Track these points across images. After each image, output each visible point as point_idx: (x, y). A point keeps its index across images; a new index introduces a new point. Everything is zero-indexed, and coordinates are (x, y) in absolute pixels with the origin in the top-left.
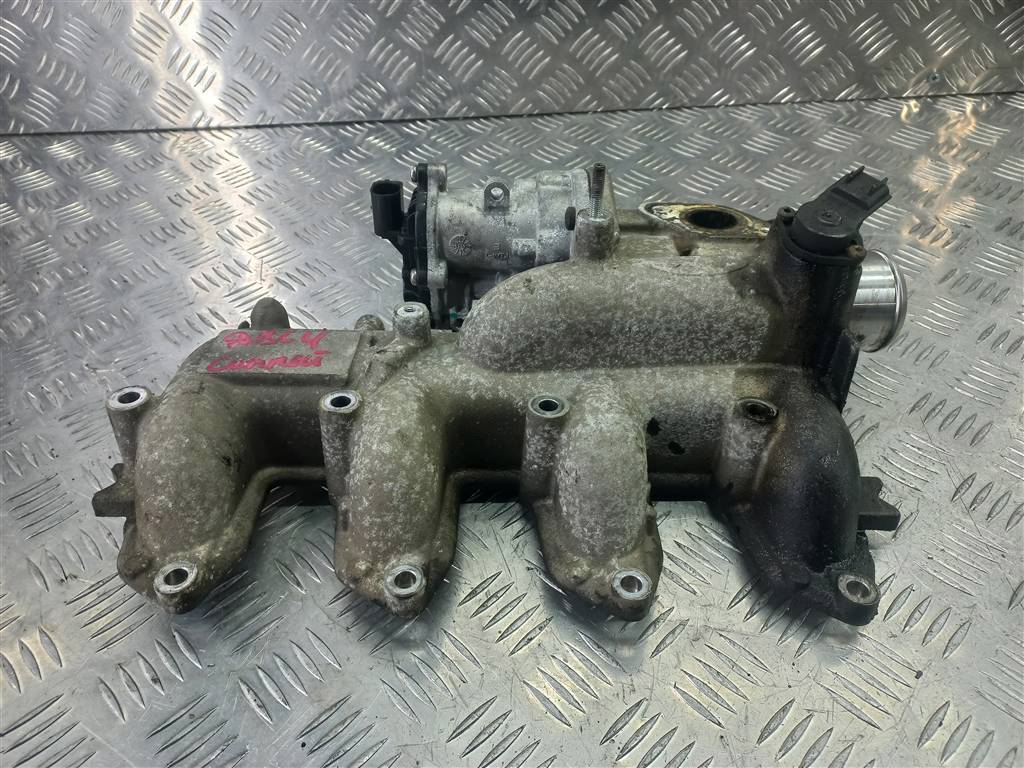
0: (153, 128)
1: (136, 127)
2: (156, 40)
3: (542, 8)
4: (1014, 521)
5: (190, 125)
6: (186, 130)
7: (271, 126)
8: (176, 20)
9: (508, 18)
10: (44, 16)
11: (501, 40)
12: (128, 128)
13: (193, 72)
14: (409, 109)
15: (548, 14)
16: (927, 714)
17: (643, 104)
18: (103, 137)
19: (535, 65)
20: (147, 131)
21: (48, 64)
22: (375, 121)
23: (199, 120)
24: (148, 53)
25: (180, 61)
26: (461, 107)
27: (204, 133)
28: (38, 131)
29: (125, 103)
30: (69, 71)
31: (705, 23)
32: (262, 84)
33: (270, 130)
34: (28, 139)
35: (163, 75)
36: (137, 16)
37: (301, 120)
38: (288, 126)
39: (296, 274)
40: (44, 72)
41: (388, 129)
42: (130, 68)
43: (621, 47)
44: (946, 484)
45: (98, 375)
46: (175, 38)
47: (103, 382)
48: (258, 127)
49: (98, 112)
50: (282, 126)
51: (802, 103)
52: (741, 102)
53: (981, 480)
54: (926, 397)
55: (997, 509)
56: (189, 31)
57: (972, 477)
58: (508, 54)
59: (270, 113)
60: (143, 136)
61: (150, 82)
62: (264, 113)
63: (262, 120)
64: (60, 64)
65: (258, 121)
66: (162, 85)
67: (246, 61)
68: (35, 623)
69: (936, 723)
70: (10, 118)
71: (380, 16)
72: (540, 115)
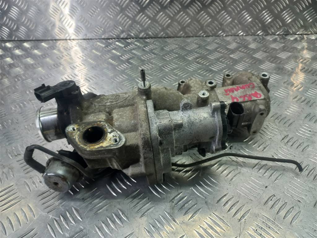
0: (54, 39)
1: (49, 39)
2: (56, 13)
3: (168, 5)
4: (299, 147)
5: (64, 38)
6: (63, 40)
7: (88, 39)
8: (62, 7)
9: (158, 8)
10: (25, 6)
11: (156, 15)
12: (46, 39)
13: (66, 22)
14: (129, 35)
15: (170, 7)
16: (268, 197)
17: (198, 35)
18: (39, 41)
19: (166, 23)
20: (52, 40)
21: (25, 20)
22: (118, 38)
23: (67, 37)
24: (54, 17)
25: (63, 19)
26: (144, 34)
27: (69, 41)
28: (21, 39)
29: (47, 31)
30: (31, 22)
31: (216, 11)
32: (86, 27)
33: (88, 40)
34: (18, 42)
35: (58, 24)
36: (51, 6)
37: (97, 38)
38: (93, 39)
39: (92, 78)
40: (24, 22)
41: (122, 41)
42: (48, 21)
43: (191, 18)
44: (280, 137)
45: (31, 102)
46: (62, 13)
47: (33, 104)
48: (84, 39)
49: (38, 34)
50: (91, 39)
51: (246, 36)
52: (227, 35)
53: (290, 136)
54: (276, 114)
55: (294, 144)
56: (66, 11)
57: (288, 136)
58: (158, 19)
59: (88, 35)
60: (51, 41)
61: (54, 25)
62: (86, 35)
63: (86, 37)
64: (28, 20)
65: (84, 38)
66: (57, 26)
67: (81, 20)
68: (7, 166)
69: (270, 200)
70: (13, 36)
71: (121, 7)
72: (167, 38)
